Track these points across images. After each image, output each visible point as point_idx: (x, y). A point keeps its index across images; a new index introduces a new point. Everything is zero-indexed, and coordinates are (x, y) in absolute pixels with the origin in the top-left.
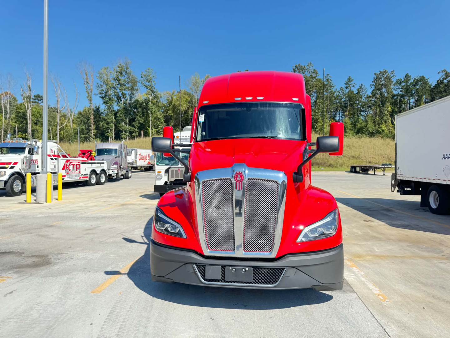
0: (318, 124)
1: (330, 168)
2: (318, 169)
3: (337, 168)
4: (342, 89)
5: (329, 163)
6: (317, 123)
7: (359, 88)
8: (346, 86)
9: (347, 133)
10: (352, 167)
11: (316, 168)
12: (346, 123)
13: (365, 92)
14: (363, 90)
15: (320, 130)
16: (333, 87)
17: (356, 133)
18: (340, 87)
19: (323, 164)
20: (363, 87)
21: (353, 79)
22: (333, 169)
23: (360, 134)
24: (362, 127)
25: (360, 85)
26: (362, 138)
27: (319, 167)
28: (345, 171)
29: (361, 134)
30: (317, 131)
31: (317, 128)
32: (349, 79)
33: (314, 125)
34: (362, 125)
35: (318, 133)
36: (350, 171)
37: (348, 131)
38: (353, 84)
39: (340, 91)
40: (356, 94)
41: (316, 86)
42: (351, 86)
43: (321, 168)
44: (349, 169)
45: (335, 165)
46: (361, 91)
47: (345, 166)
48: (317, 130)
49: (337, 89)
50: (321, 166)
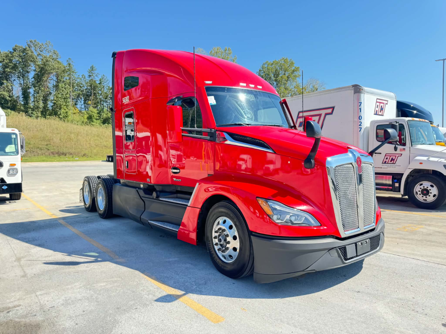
0: (62, 110)
1: (85, 158)
2: (72, 159)
3: (92, 157)
4: (84, 76)
5: (83, 153)
6: (60, 109)
7: (101, 78)
8: (89, 74)
9: (94, 122)
10: (109, 157)
11: (70, 158)
12: (93, 112)
13: (107, 83)
14: (106, 81)
15: (64, 117)
16: (76, 73)
17: (102, 123)
18: (82, 74)
19: (77, 154)
20: (105, 78)
21: (96, 69)
22: (88, 159)
23: (106, 124)
24: (108, 117)
25: (102, 75)
26: (109, 128)
27: (73, 157)
28: (101, 161)
29: (108, 124)
30: (61, 118)
31: (60, 114)
32: (92, 68)
33: (57, 110)
34: (108, 116)
35: (62, 120)
36: (107, 160)
37: (94, 120)
38: (96, 74)
39: (82, 79)
40: (99, 84)
41: (58, 69)
42: (94, 75)
43: (76, 158)
44: (106, 159)
45: (90, 155)
46: (103, 81)
47: (99, 155)
48: (60, 116)
49: (79, 76)
50: (74, 156)
